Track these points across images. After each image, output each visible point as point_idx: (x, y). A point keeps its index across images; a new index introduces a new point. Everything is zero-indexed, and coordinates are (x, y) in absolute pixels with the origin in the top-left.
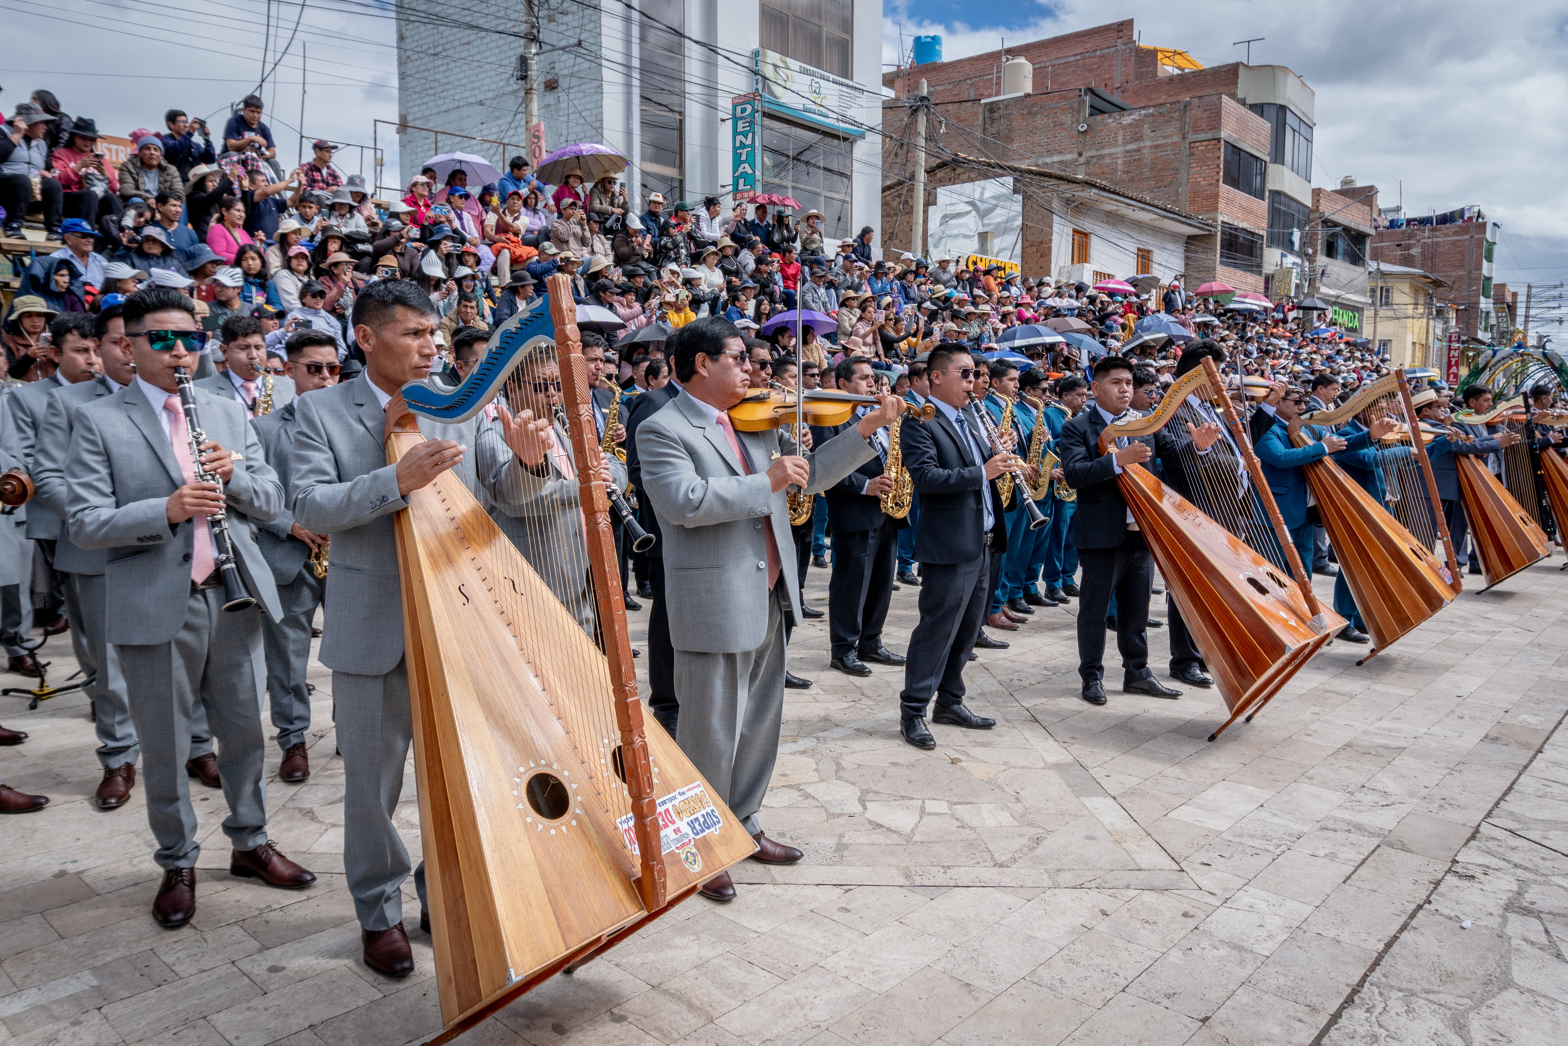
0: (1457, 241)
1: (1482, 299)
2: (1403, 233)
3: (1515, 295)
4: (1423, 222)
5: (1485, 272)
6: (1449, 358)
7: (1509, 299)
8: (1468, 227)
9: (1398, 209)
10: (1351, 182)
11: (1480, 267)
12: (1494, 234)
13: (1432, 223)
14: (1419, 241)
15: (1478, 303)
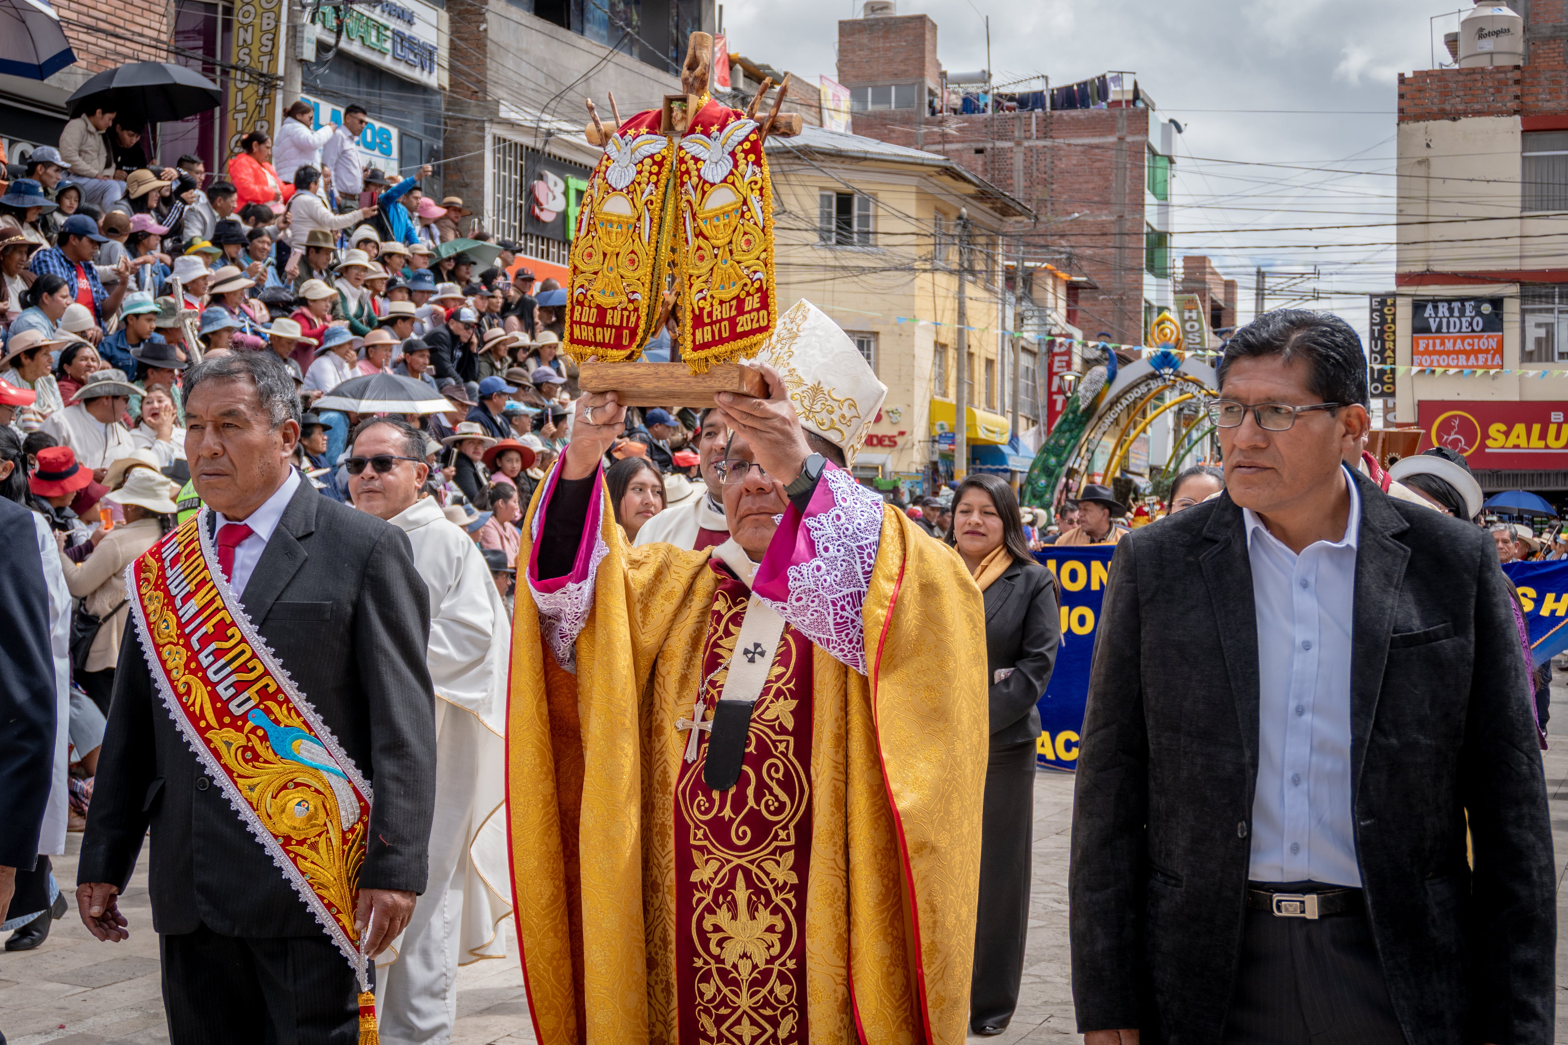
0: (1092, 147)
1: (1148, 279)
2: (987, 124)
3: (1230, 286)
4: (1028, 102)
5: (1151, 216)
6: (1050, 394)
7: (1219, 294)
8: (1113, 117)
9: (985, 77)
10: (886, 7)
11: (1139, 205)
12: (1167, 140)
13: (1043, 107)
14: (1019, 144)
15: (1139, 288)
